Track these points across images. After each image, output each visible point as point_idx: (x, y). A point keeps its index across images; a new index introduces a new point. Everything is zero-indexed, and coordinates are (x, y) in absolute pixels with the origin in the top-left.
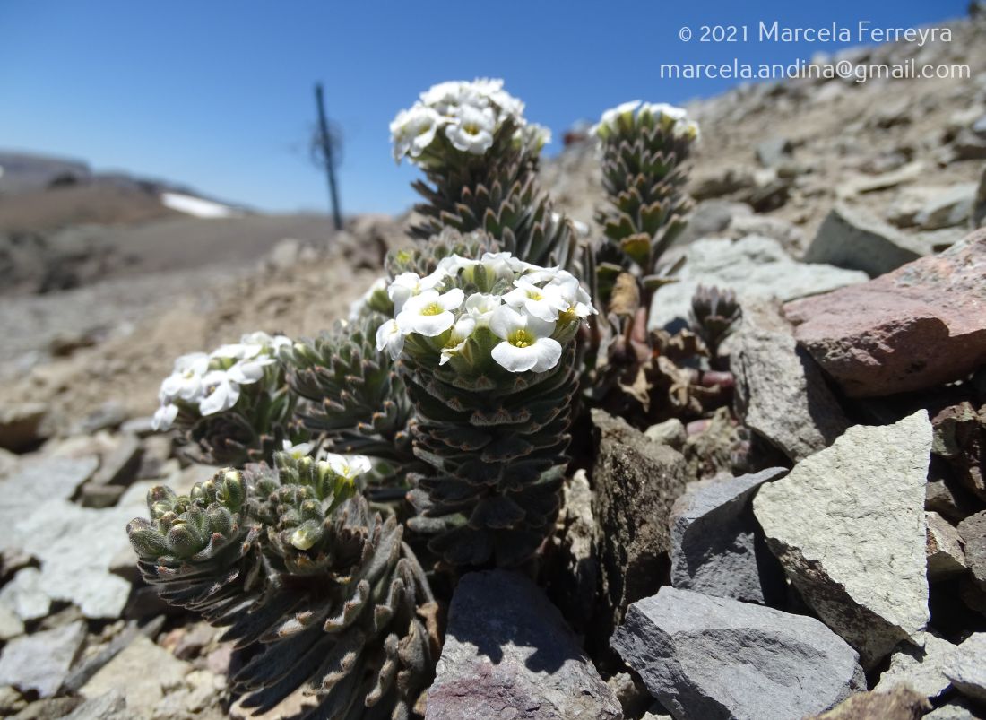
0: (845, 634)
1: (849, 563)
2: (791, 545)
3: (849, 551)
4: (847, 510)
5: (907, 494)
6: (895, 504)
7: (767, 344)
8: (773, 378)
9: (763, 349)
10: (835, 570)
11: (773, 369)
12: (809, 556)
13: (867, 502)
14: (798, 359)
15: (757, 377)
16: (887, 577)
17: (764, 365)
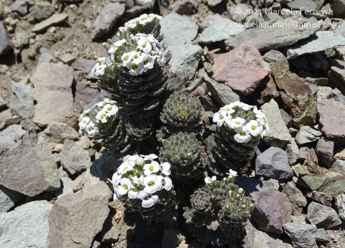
0: (278, 146)
1: (277, 134)
2: (266, 136)
3: (275, 132)
4: (272, 124)
5: (279, 117)
6: (278, 119)
7: (225, 91)
8: (231, 100)
9: (224, 93)
10: (276, 136)
11: (230, 97)
12: (271, 136)
13: (274, 121)
14: (235, 93)
15: (226, 100)
16: (283, 133)
17: (227, 97)
